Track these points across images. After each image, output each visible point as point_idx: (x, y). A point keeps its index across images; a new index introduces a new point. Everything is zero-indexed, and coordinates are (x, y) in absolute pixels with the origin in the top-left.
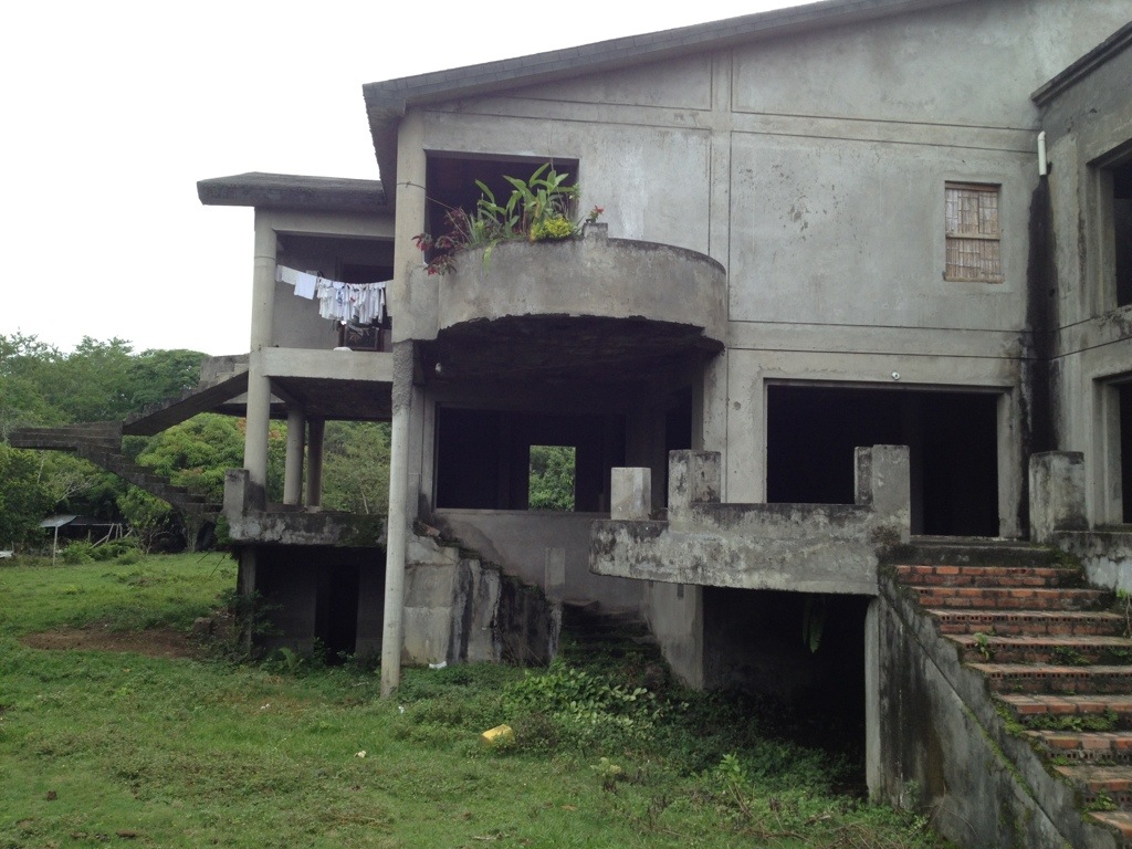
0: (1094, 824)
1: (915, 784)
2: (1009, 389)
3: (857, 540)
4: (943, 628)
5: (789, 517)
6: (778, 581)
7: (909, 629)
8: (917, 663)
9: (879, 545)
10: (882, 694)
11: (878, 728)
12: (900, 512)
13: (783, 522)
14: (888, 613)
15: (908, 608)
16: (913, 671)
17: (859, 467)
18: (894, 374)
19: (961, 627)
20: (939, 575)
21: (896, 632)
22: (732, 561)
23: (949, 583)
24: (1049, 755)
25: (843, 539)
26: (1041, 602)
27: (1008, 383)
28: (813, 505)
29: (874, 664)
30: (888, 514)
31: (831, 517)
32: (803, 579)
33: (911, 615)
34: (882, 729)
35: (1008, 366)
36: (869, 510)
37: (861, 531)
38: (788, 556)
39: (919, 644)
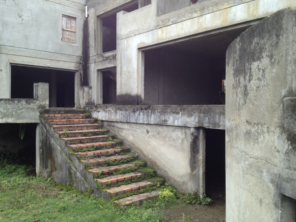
0: (89, 172)
1: (48, 170)
2: (78, 71)
3: (34, 108)
4: (56, 130)
5: (14, 102)
6: (11, 120)
7: (47, 131)
8: (49, 139)
9: (40, 109)
10: (40, 148)
12: (46, 101)
13: (12, 104)
14: (42, 127)
15: (47, 125)
16: (48, 142)
17: (35, 89)
18: (48, 65)
19: (61, 129)
20: (56, 117)
21: (44, 132)
23: (58, 119)
24: (80, 158)
25: (30, 108)
26: (81, 122)
27: (77, 69)
28: (21, 99)
29: (38, 141)
30: (43, 101)
31: (26, 102)
32: (18, 120)
33: (48, 127)
34: (40, 157)
35: (77, 65)
36: (37, 100)
37: (35, 106)
38: (14, 113)
39: (50, 134)
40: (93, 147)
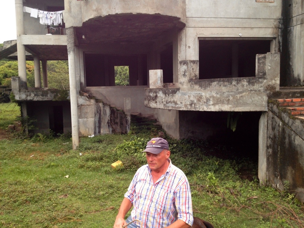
1: (287, 182)
2: (275, 38)
3: (259, 91)
5: (232, 83)
6: (226, 108)
7: (285, 124)
9: (268, 92)
11: (265, 160)
12: (276, 79)
13: (229, 85)
14: (273, 118)
15: (285, 116)
17: (258, 62)
18: (240, 34)
20: (294, 102)
22: (207, 102)
23: (297, 105)
25: (254, 90)
27: (275, 36)
28: (242, 78)
29: (264, 136)
30: (272, 79)
31: (249, 82)
32: (237, 107)
33: (287, 119)
36: (265, 78)
37: (261, 87)
38: (231, 98)
39: (292, 130)
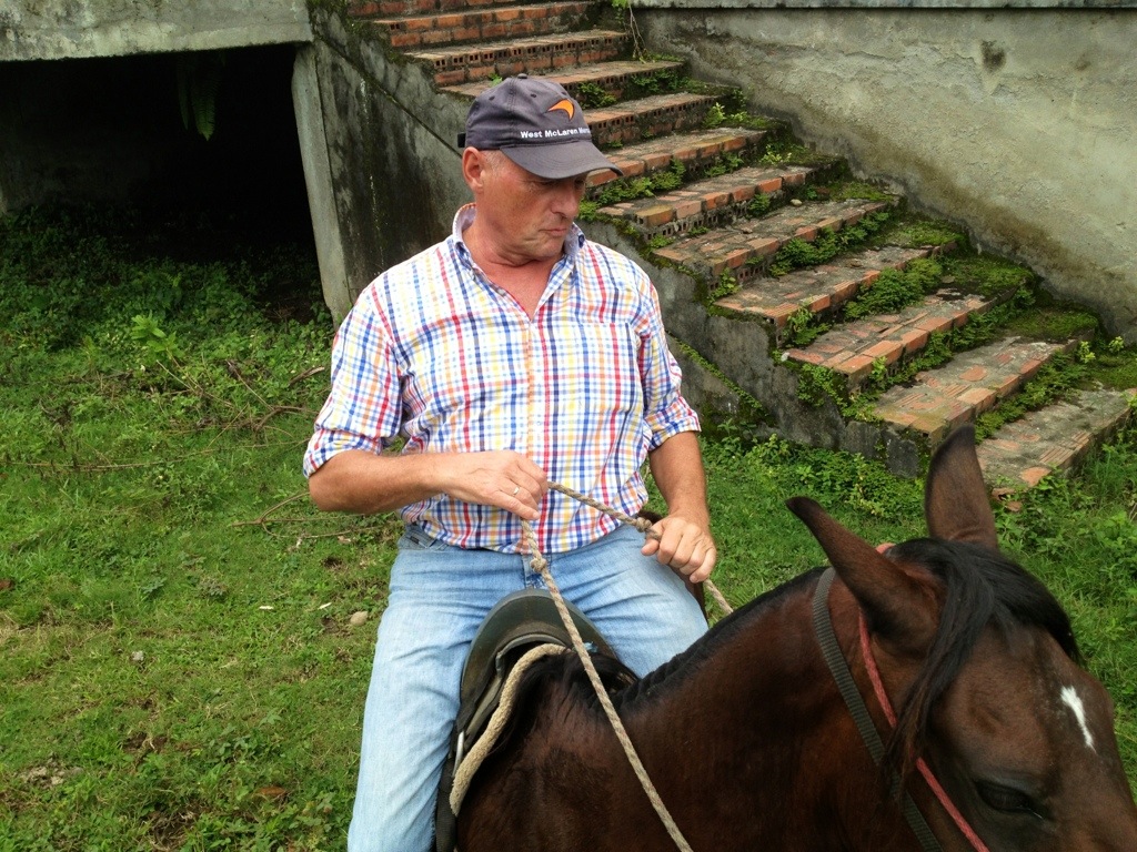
0: (730, 317)
4: (439, 79)
6: (155, 37)
7: (376, 86)
8: (398, 134)
10: (337, 185)
11: (336, 232)
14: (335, 67)
15: (372, 55)
16: (391, 148)
19: (460, 73)
21: (352, 93)
22: (69, 14)
24: (646, 237)
26: (529, 25)
29: (316, 144)
32: (195, 29)
33: (379, 66)
34: (344, 230)
39: (400, 106)
40: (670, 166)
